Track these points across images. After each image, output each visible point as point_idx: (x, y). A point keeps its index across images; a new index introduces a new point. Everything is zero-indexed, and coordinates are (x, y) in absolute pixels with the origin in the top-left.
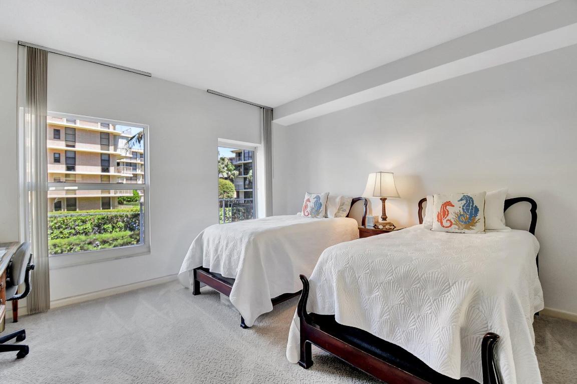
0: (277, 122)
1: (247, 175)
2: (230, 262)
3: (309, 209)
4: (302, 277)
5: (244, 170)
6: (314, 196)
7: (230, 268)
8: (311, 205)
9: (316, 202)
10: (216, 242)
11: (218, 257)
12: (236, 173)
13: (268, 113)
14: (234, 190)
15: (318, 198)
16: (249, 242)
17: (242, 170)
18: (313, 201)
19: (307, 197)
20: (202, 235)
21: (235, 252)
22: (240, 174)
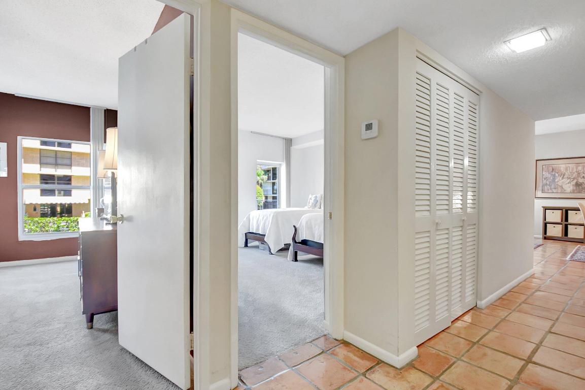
0: (294, 148)
1: (275, 180)
2: (264, 226)
3: (311, 204)
4: (294, 226)
5: (273, 175)
6: (314, 196)
7: (264, 229)
8: (312, 201)
9: (315, 199)
10: (258, 217)
11: (258, 225)
12: (266, 177)
13: (289, 142)
14: (263, 195)
15: (316, 197)
16: (273, 216)
17: (271, 175)
18: (313, 199)
19: (310, 196)
20: (249, 215)
21: (267, 221)
22: (269, 179)
